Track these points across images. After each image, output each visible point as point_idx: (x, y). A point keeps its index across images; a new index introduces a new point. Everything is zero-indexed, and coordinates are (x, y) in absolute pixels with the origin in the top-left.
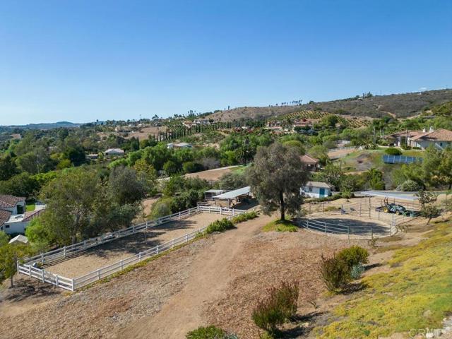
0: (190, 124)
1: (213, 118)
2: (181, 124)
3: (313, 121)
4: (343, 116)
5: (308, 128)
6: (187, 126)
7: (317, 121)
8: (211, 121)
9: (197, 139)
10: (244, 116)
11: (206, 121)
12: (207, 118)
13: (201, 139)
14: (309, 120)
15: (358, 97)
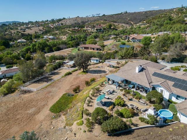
0: (53, 26)
1: (63, 23)
2: (49, 25)
3: (103, 26)
4: (114, 23)
5: (101, 29)
6: (52, 26)
7: (105, 25)
8: (62, 24)
9: (57, 34)
10: (76, 22)
11: (60, 24)
12: (60, 22)
13: (58, 33)
14: (102, 25)
15: (122, 13)
